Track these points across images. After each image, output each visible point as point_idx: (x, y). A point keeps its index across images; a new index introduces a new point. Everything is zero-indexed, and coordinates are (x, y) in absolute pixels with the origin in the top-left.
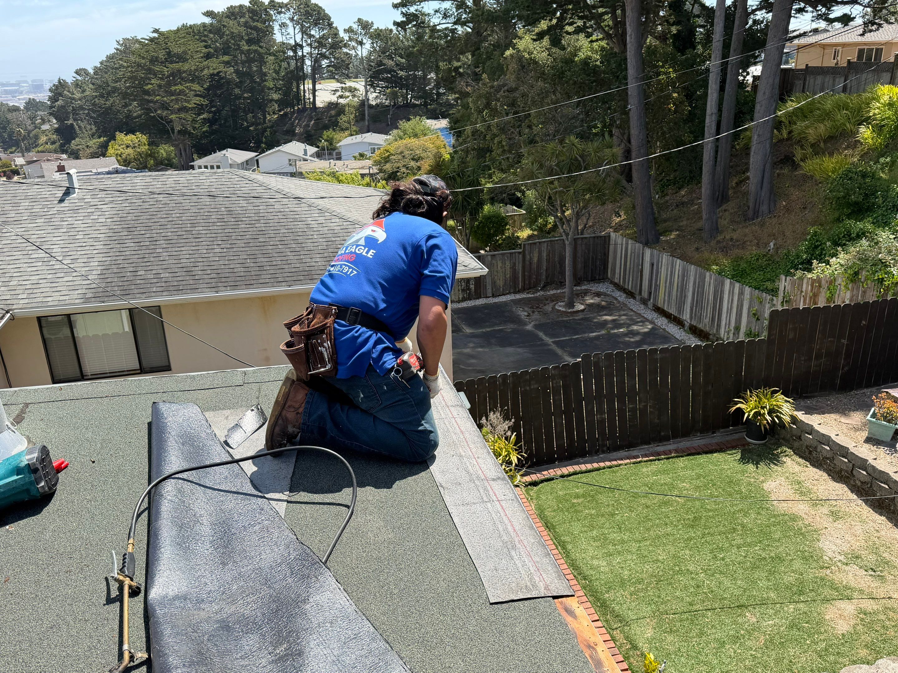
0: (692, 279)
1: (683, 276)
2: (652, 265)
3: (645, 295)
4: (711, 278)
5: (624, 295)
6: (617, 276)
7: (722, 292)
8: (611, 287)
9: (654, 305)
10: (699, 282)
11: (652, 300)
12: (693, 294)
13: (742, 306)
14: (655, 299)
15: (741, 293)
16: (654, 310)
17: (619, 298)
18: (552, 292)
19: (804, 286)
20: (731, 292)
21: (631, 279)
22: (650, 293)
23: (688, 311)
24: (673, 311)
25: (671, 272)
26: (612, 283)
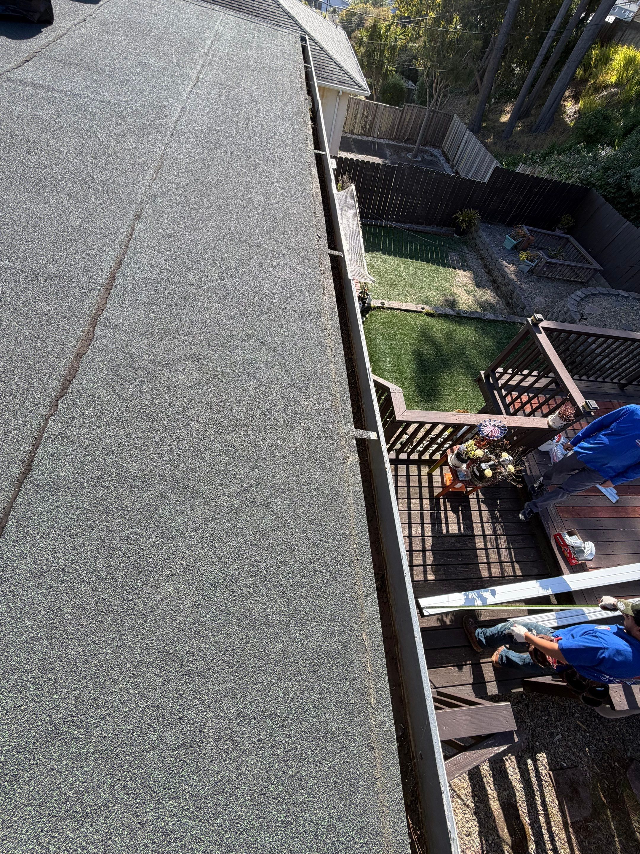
2: (466, 142)
3: (455, 162)
5: (445, 160)
6: (446, 146)
8: (441, 153)
9: (456, 170)
10: (482, 159)
11: (456, 167)
12: (477, 166)
14: (458, 165)
17: (441, 161)
18: (409, 146)
21: (452, 150)
22: (458, 161)
25: (473, 150)
26: (442, 150)
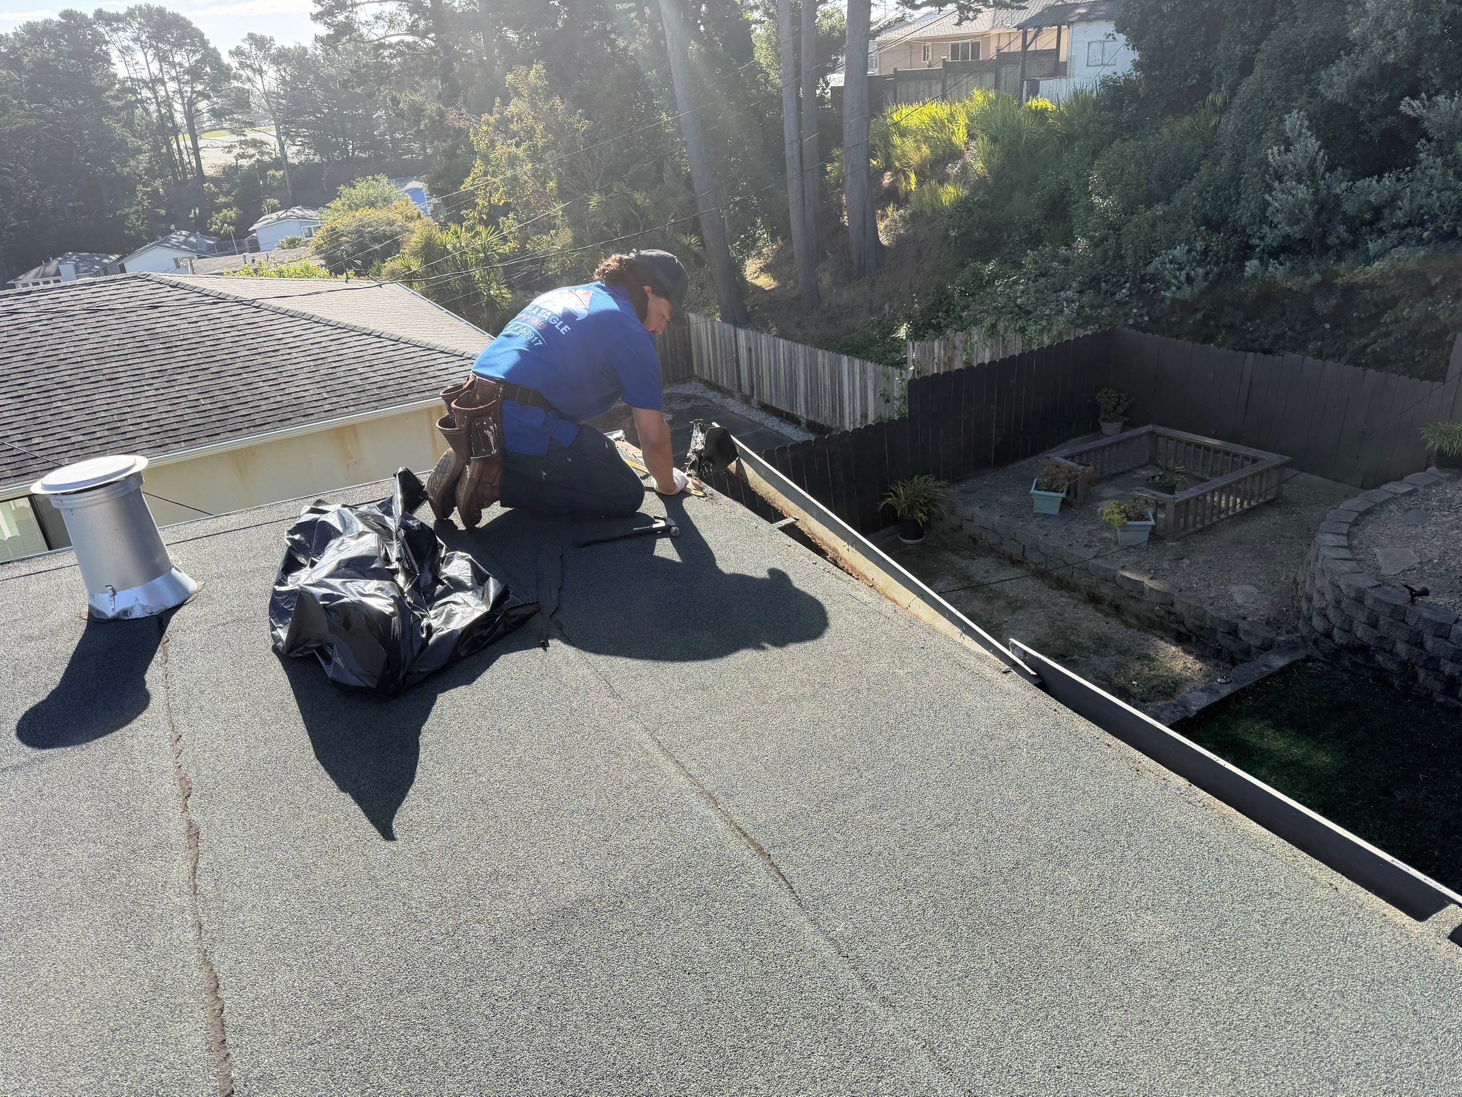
0: (801, 360)
1: (790, 359)
2: (750, 350)
3: (746, 391)
4: (824, 358)
5: (719, 396)
6: (706, 371)
7: (840, 373)
8: (701, 386)
9: (759, 403)
10: (810, 365)
11: (755, 397)
12: (806, 381)
13: (866, 387)
14: (759, 394)
15: (863, 371)
16: (760, 409)
17: (714, 400)
19: (936, 350)
20: (851, 373)
21: (725, 373)
22: (752, 388)
23: (803, 403)
24: (784, 407)
25: (775, 356)
26: (701, 380)
